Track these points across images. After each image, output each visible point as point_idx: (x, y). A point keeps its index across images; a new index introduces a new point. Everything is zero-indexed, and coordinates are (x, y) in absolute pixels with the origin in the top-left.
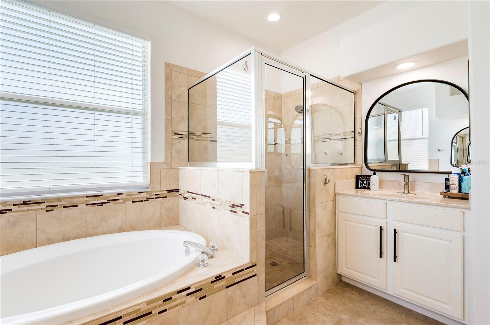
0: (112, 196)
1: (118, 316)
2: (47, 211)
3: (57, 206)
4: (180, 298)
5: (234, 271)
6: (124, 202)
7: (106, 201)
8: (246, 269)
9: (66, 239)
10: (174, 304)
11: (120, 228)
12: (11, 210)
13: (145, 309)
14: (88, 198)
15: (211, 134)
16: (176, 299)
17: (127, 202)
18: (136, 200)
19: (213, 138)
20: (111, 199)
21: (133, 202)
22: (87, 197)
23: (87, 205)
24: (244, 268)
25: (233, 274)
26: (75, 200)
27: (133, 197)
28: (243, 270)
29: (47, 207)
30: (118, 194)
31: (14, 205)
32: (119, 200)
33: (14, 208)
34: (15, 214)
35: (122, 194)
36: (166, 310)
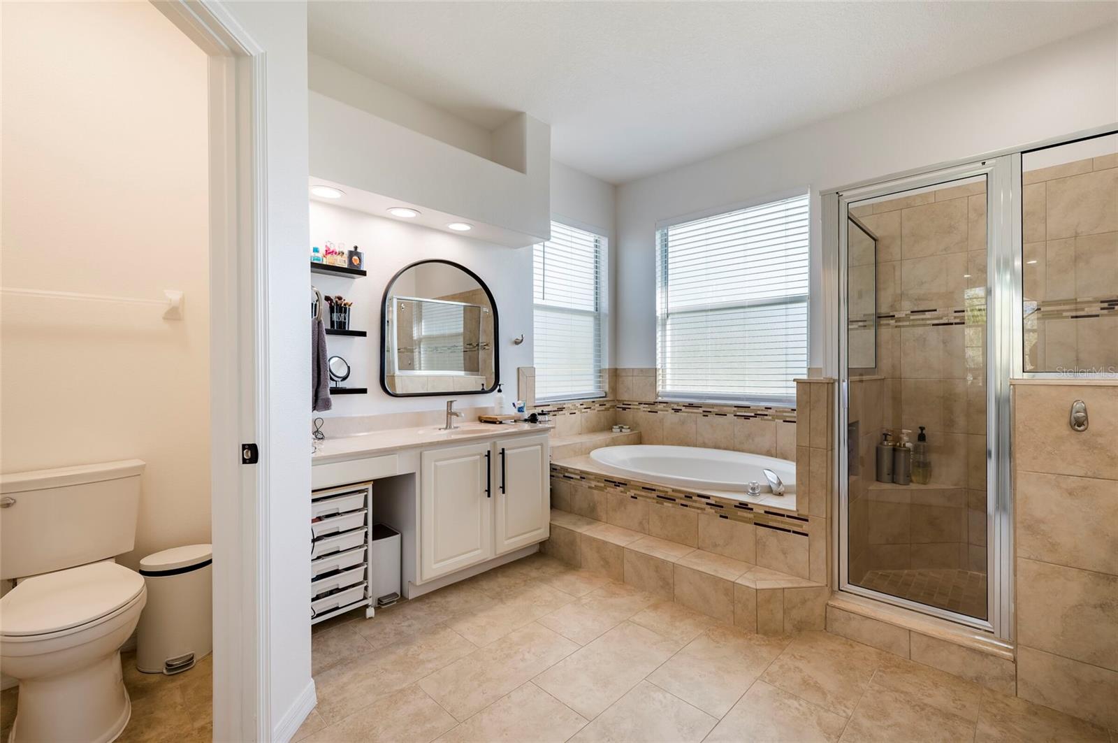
0: (759, 410)
1: (654, 488)
2: (704, 416)
3: (710, 412)
4: (700, 502)
5: (767, 510)
6: (773, 420)
7: (753, 414)
8: (788, 516)
9: (717, 447)
10: (694, 504)
11: (768, 451)
12: (681, 410)
13: (670, 493)
14: (736, 409)
15: (935, 310)
16: (695, 501)
17: (776, 420)
18: (787, 419)
19: (942, 318)
20: (759, 412)
21: (784, 421)
22: (735, 407)
23: (735, 416)
24: (786, 513)
25: (766, 512)
26: (725, 408)
27: (785, 414)
28: (783, 515)
29: (704, 411)
30: (766, 408)
31: (684, 406)
32: (766, 415)
33: (683, 408)
34: (684, 414)
35: (770, 408)
36: (686, 506)
